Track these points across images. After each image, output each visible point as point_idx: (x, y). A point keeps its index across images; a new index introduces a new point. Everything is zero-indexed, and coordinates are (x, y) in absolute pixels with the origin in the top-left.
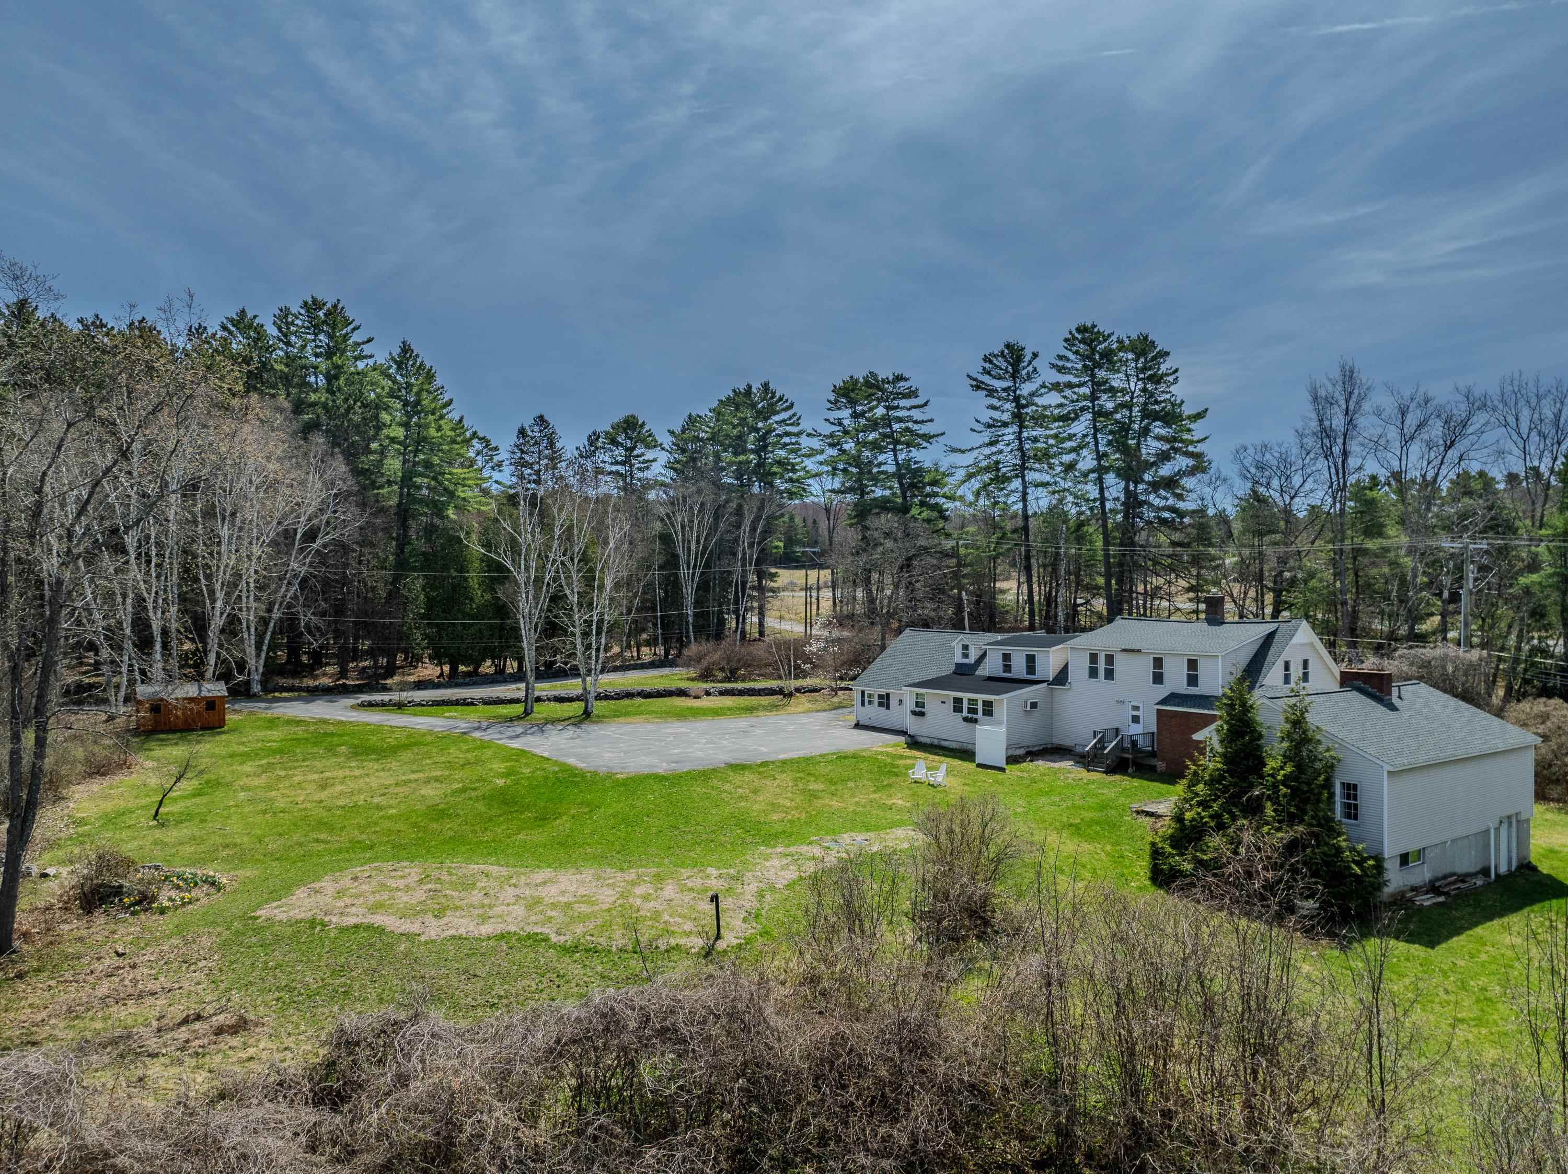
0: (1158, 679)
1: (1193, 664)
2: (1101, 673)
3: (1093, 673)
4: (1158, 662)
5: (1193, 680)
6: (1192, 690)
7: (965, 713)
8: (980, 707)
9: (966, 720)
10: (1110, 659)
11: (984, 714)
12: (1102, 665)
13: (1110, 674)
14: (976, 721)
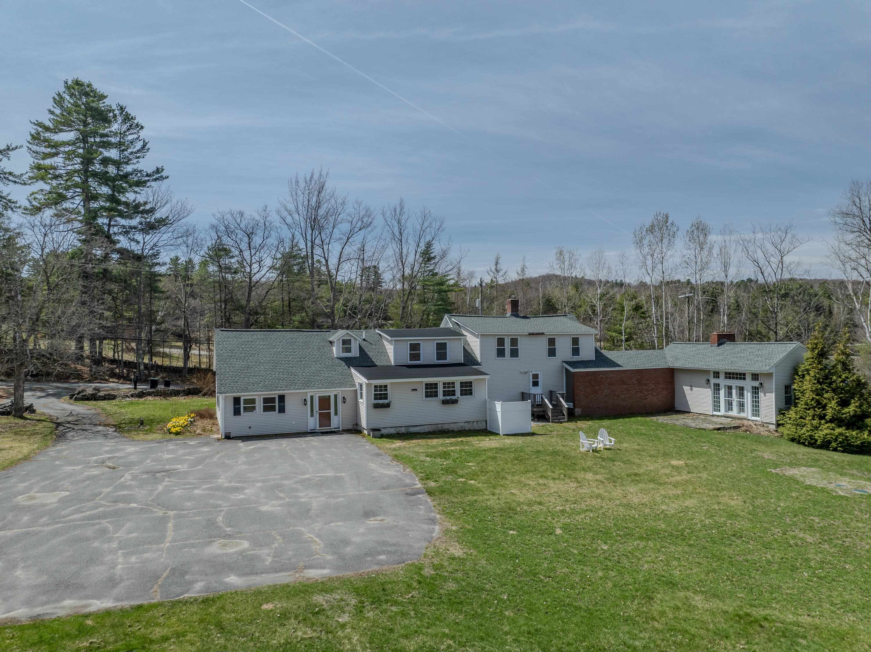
0: (552, 353)
1: (575, 341)
2: (507, 352)
3: (501, 353)
4: (552, 342)
5: (576, 351)
6: (576, 358)
7: (441, 396)
8: (458, 389)
9: (445, 402)
10: (514, 342)
11: (462, 394)
12: (507, 347)
13: (514, 353)
14: (455, 402)
